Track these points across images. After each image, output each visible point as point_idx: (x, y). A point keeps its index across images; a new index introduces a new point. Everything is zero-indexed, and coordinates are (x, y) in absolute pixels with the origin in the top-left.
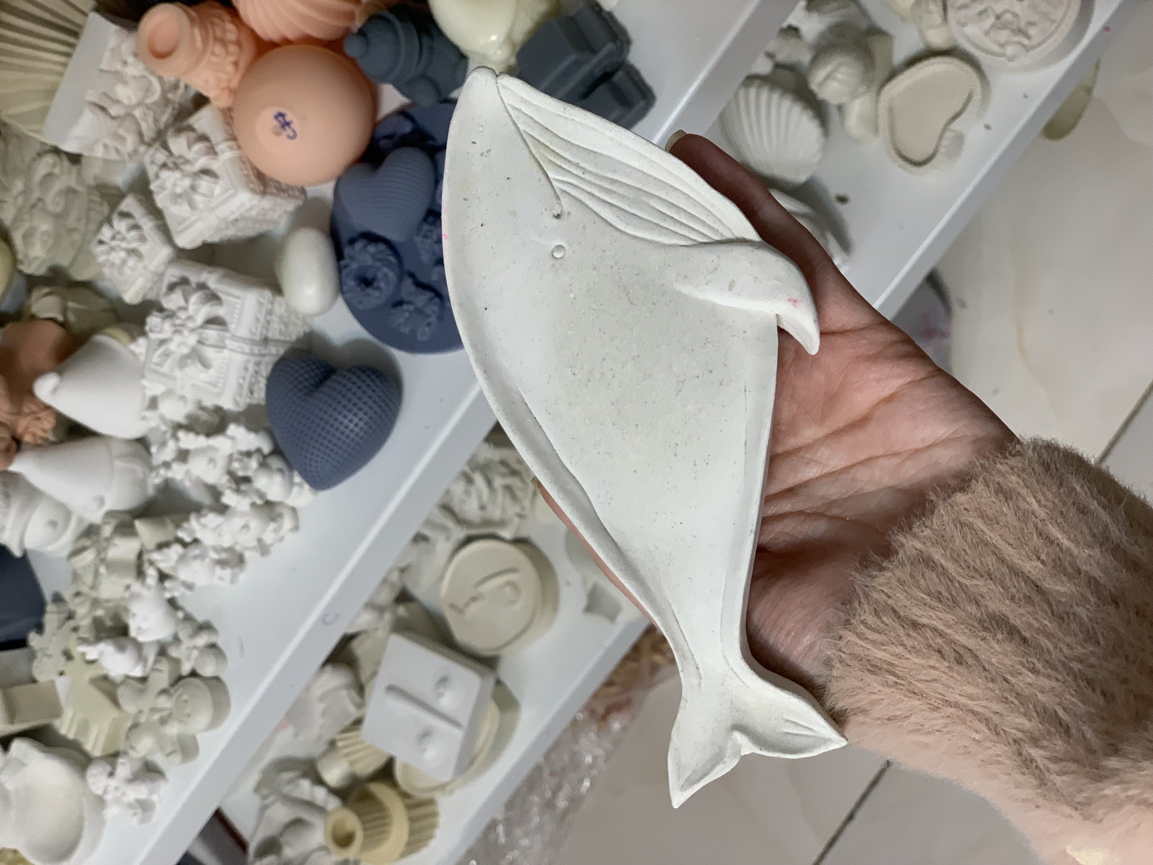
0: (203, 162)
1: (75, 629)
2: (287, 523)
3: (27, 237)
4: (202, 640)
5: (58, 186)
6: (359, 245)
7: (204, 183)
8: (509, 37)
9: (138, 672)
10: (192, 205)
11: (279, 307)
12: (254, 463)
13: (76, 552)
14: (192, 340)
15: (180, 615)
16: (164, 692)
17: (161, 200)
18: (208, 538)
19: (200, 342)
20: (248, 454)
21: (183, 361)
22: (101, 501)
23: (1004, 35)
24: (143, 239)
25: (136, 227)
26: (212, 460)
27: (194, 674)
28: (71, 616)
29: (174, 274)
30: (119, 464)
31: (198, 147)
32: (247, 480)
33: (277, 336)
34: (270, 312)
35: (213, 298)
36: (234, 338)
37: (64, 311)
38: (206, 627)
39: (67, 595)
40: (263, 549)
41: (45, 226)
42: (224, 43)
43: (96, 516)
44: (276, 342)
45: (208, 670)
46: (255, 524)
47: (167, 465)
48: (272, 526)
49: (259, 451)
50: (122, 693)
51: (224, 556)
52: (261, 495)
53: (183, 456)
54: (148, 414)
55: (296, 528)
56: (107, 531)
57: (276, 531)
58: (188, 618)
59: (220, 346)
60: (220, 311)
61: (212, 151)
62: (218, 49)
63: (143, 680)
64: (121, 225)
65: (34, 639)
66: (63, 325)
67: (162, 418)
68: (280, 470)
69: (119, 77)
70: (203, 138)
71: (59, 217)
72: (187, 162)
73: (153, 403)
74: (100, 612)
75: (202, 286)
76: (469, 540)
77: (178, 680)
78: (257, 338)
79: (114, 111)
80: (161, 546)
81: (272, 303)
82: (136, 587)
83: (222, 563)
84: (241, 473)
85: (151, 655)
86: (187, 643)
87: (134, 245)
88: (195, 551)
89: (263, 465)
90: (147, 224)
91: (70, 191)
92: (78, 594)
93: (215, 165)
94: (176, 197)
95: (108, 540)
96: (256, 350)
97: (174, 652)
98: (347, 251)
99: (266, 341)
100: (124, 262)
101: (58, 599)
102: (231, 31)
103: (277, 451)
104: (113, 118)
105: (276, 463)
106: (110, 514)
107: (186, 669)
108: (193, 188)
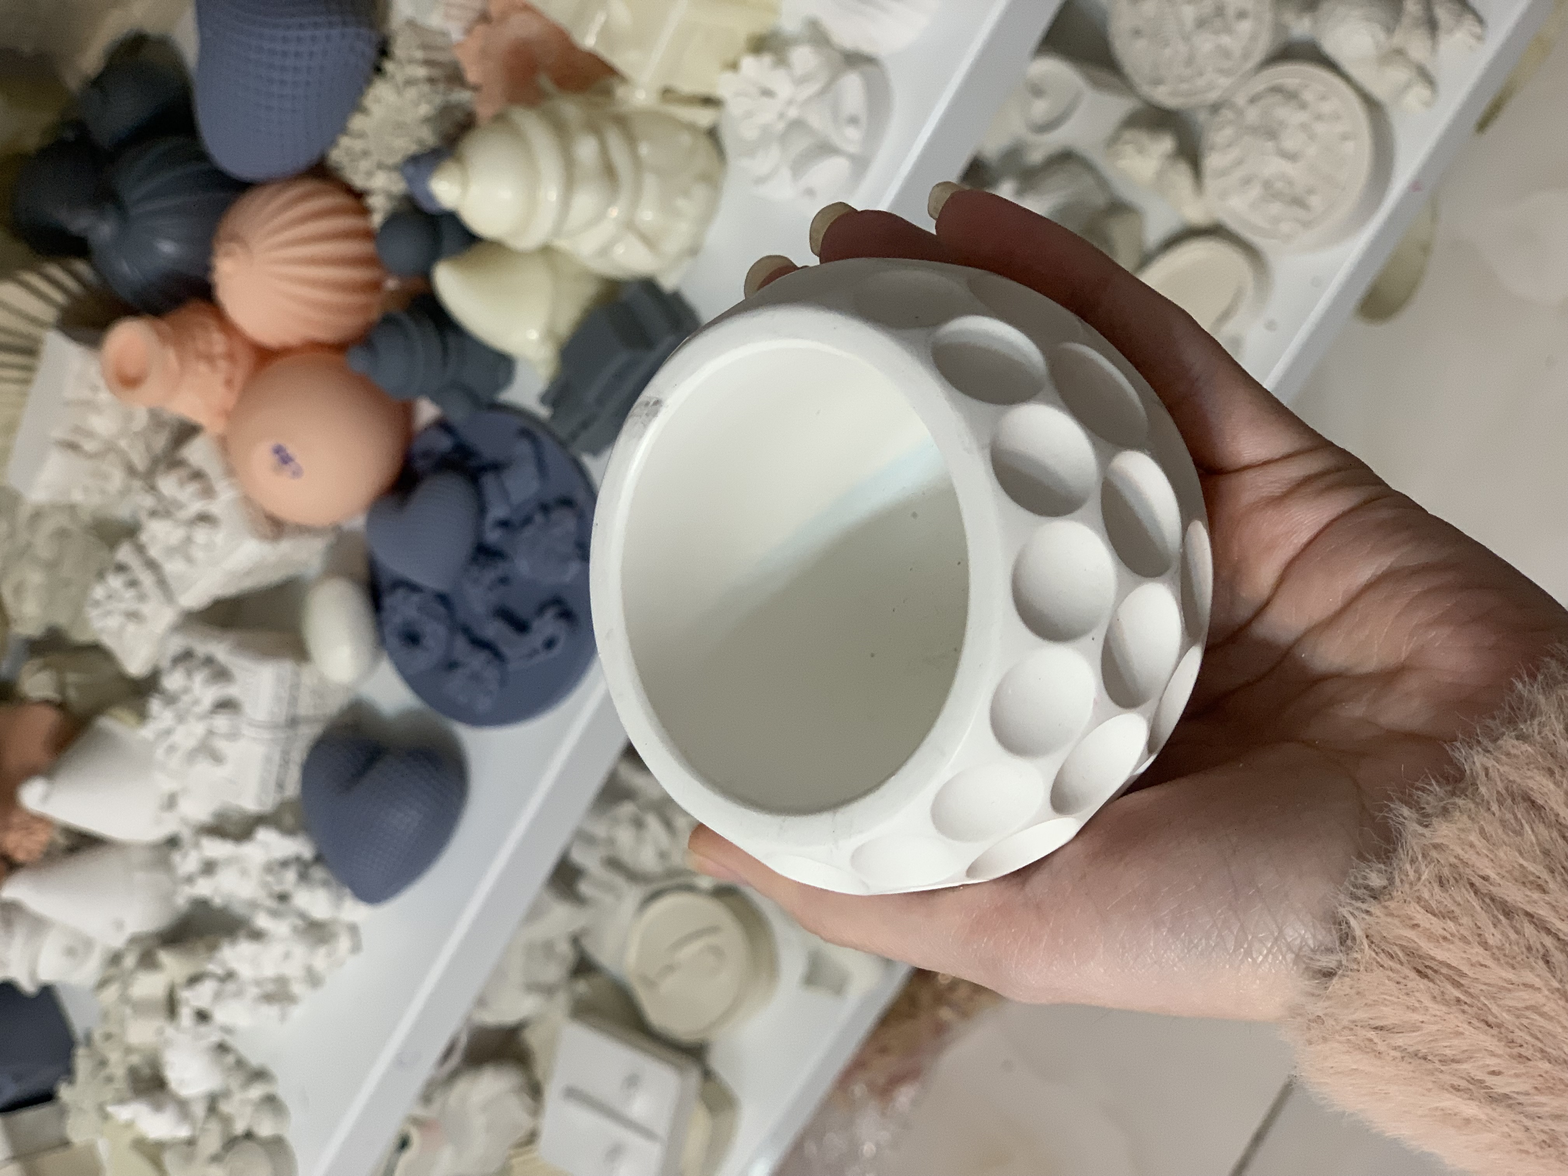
0: (197, 507)
1: (109, 1079)
2: (344, 943)
3: (18, 590)
4: (256, 1092)
5: (49, 526)
6: (400, 593)
7: (201, 534)
8: (549, 333)
9: (184, 1132)
10: (189, 560)
11: (308, 676)
12: (290, 876)
13: (103, 984)
14: (198, 729)
15: (230, 1059)
16: (216, 1159)
17: (154, 552)
18: (245, 971)
19: (211, 733)
20: (285, 864)
21: (193, 755)
22: (119, 925)
23: (1276, 208)
24: (142, 598)
25: (133, 583)
26: (244, 872)
27: (249, 1135)
28: (103, 1063)
29: (177, 644)
30: (140, 876)
31: (192, 488)
32: (283, 898)
33: (311, 712)
34: (295, 686)
35: (221, 674)
36: (252, 724)
37: (61, 687)
38: (260, 1075)
39: (97, 1036)
40: (313, 979)
41: (35, 578)
42: (209, 359)
43: (118, 942)
44: (308, 720)
45: (265, 1129)
46: (300, 951)
47: (190, 879)
48: (322, 951)
49: (298, 859)
50: (169, 1159)
51: (270, 988)
52: (302, 915)
53: (209, 868)
54: (167, 816)
55: (356, 948)
56: (130, 961)
57: (329, 955)
58: (240, 1063)
59: (233, 735)
60: (232, 691)
61: (208, 492)
62: (203, 367)
63: (191, 1142)
64: (115, 582)
65: (65, 1093)
66: (61, 706)
67: (184, 821)
68: (325, 884)
69: (89, 405)
70: (197, 475)
71: (51, 566)
72: (180, 506)
73: (171, 802)
74: (135, 1059)
75: (209, 661)
76: (655, 896)
77: (231, 1143)
78: (282, 719)
79: (89, 446)
80: (194, 980)
81: (297, 674)
82: (170, 1031)
83: (268, 998)
84: (278, 889)
85: (199, 1110)
86: (238, 1096)
87: (134, 606)
88: (230, 987)
89: (304, 877)
90: (147, 579)
91: (62, 534)
92: (108, 1037)
93: (215, 508)
94: (172, 551)
95: (132, 972)
96: (281, 735)
97: (225, 1107)
98: (388, 601)
99: (293, 722)
100: (122, 629)
101: (89, 1040)
102: (218, 342)
103: (318, 859)
104: (91, 456)
105: (318, 873)
106: (134, 940)
107: (239, 1128)
108: (188, 540)
